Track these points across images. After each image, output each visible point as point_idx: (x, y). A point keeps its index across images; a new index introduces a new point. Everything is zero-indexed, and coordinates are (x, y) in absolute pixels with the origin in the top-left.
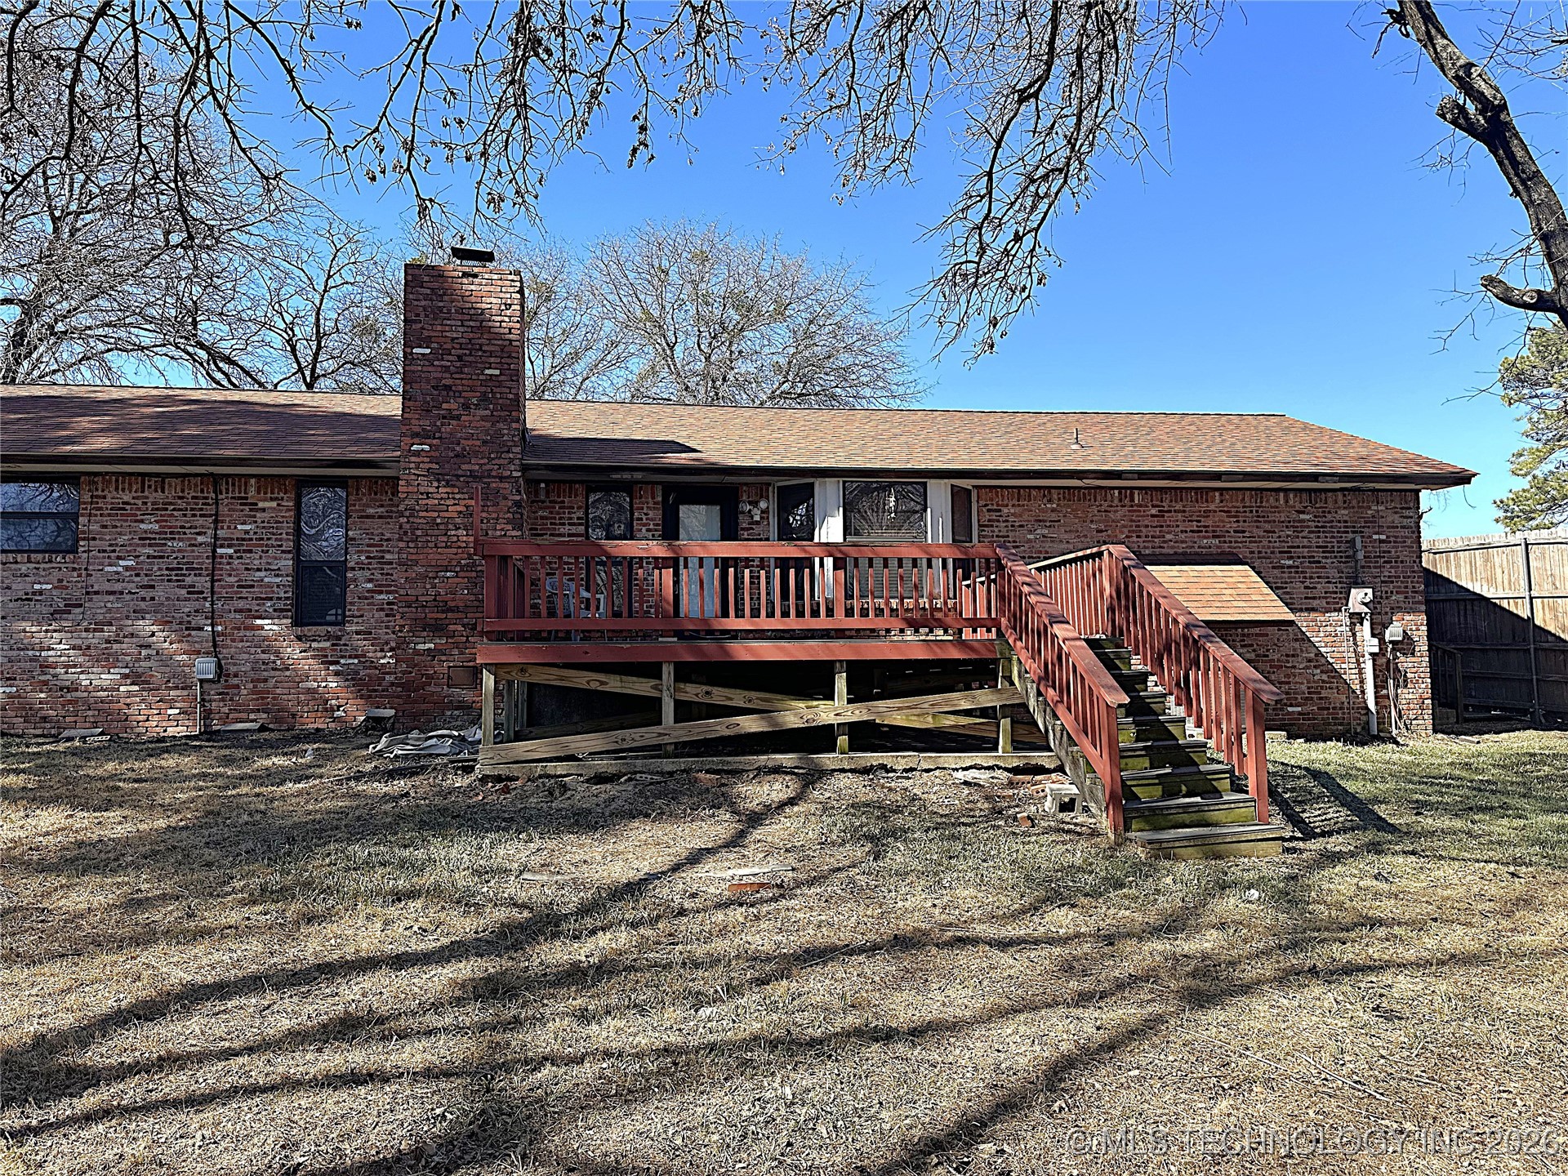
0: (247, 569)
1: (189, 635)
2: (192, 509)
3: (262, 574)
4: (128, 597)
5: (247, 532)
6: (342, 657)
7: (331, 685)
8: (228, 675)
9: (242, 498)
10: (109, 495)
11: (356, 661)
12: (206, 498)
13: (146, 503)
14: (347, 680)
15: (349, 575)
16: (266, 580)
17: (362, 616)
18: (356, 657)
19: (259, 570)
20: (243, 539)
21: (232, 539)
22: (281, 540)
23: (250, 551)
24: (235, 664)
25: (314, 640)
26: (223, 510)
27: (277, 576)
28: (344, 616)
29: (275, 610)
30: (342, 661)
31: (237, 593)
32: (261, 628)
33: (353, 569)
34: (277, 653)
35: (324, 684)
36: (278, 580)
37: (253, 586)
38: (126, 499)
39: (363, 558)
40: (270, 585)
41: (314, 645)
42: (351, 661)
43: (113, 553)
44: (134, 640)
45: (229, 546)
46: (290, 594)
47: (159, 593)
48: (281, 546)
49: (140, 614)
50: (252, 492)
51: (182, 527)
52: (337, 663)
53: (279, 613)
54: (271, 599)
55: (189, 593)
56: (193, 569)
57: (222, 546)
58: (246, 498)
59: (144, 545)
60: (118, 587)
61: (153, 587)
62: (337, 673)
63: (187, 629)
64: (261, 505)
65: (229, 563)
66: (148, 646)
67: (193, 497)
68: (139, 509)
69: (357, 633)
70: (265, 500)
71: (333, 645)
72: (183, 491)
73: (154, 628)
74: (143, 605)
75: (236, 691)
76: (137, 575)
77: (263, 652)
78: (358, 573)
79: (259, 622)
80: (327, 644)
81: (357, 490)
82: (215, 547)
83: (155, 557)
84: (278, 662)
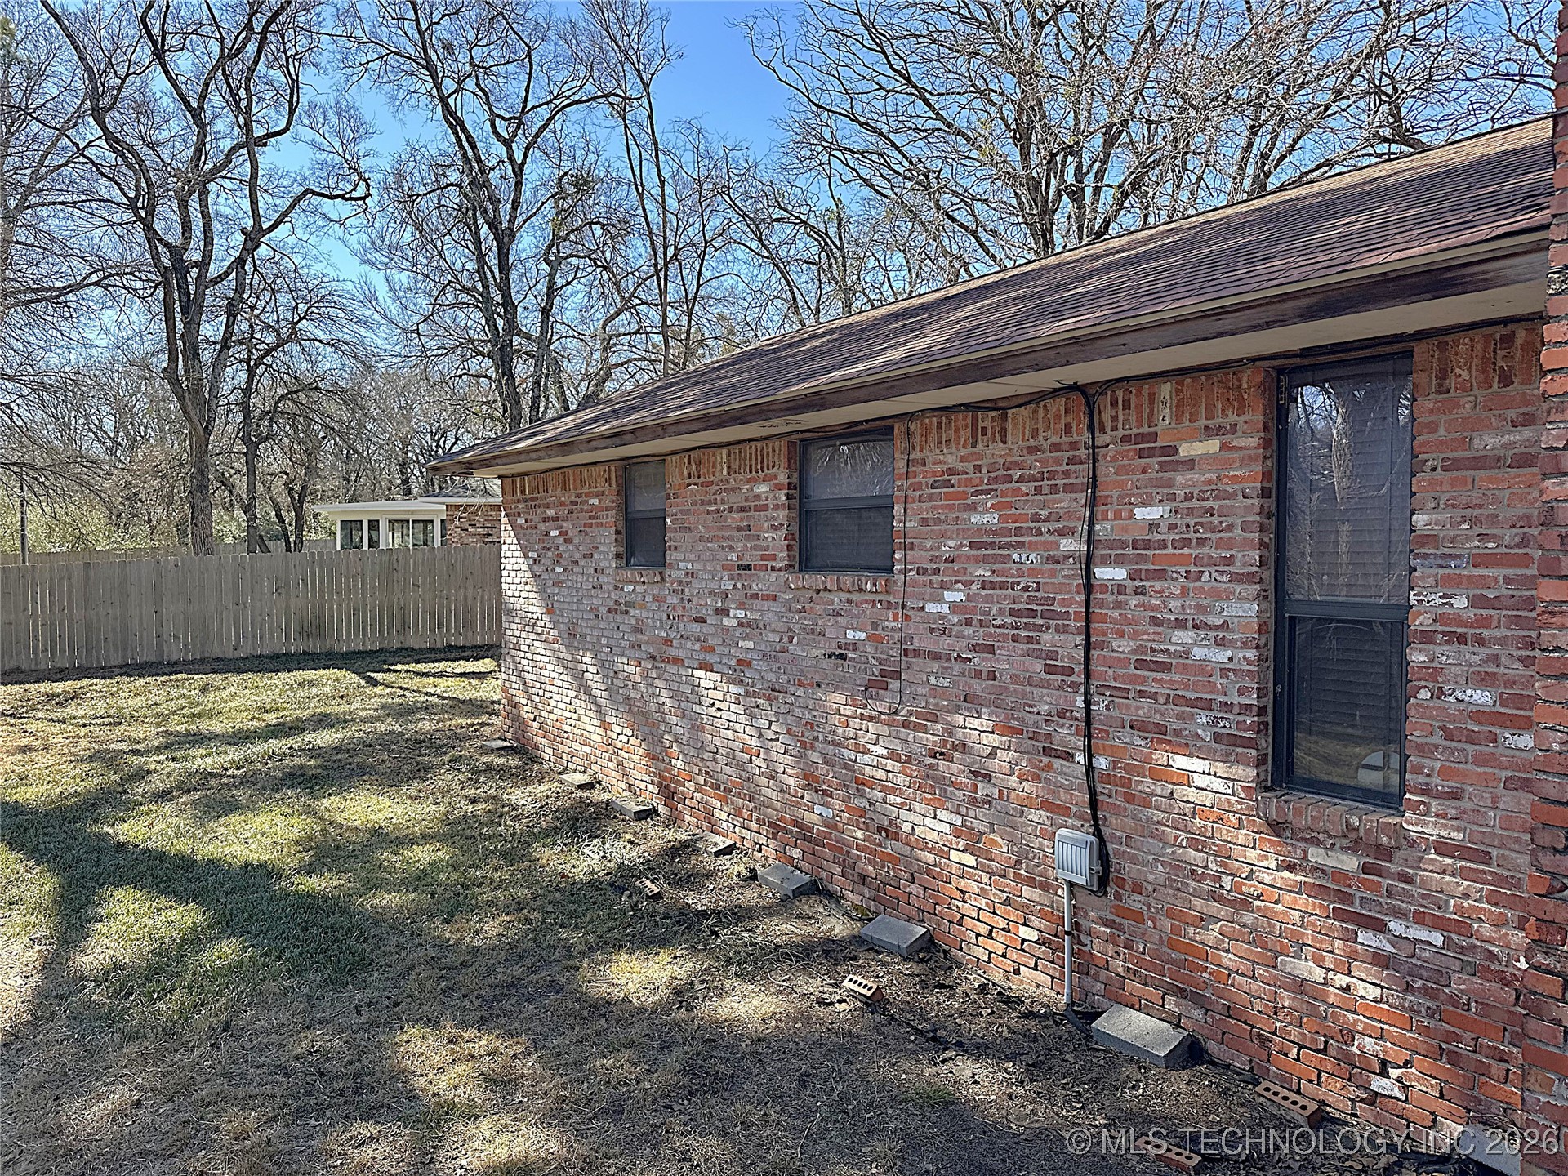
0: (1155, 622)
1: (1049, 768)
2: (1052, 475)
3: (1185, 636)
4: (957, 667)
5: (1153, 526)
6: (1401, 915)
7: (1362, 989)
8: (1121, 883)
9: (1141, 438)
10: (931, 458)
11: (1437, 938)
12: (1074, 446)
13: (978, 468)
14: (1409, 988)
15: (1417, 657)
16: (1198, 652)
17: (1456, 796)
18: (1438, 924)
19: (1180, 624)
20: (1147, 545)
21: (1123, 544)
22: (1229, 544)
23: (1161, 575)
24: (1134, 860)
25: (1317, 843)
26: (1107, 471)
27: (1221, 643)
28: (1403, 788)
29: (1216, 737)
30: (1395, 926)
31: (1136, 680)
32: (1185, 778)
33: (1427, 637)
34: (1225, 857)
35: (1341, 980)
36: (1223, 655)
37: (1164, 667)
38: (951, 461)
39: (1460, 603)
40: (1203, 668)
41: (1316, 855)
42: (1422, 934)
43: (938, 575)
44: (968, 759)
45: (1119, 561)
46: (1253, 699)
47: (1000, 664)
48: (1228, 561)
49: (971, 702)
50: (1165, 419)
51: (1036, 518)
52: (1380, 927)
53: (1225, 745)
54: (1208, 705)
55: (1049, 669)
56: (1052, 615)
57: (1105, 562)
58: (1154, 437)
59: (977, 561)
60: (944, 645)
61: (991, 650)
62: (1380, 960)
63: (1046, 751)
64: (1184, 451)
65: (1118, 605)
66: (987, 777)
67: (1056, 447)
68: (969, 483)
69: (1443, 848)
70: (1191, 438)
71: (1366, 868)
72: (1035, 433)
73: (995, 740)
74: (978, 686)
75: (1136, 928)
76: (969, 623)
77: (1193, 844)
78: (1447, 655)
79: (1180, 762)
80: (1351, 863)
81: (1443, 375)
82: (1089, 563)
83: (993, 586)
84: (1226, 881)
